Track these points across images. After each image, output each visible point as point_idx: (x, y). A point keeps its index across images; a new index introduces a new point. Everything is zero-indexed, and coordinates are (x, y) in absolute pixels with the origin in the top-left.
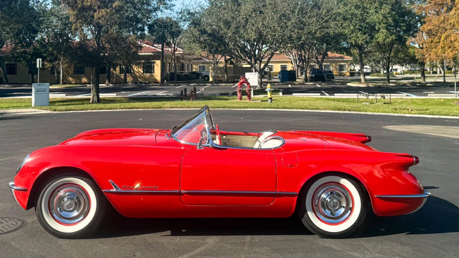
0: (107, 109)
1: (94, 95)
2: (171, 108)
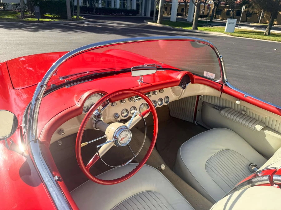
0: (263, 39)
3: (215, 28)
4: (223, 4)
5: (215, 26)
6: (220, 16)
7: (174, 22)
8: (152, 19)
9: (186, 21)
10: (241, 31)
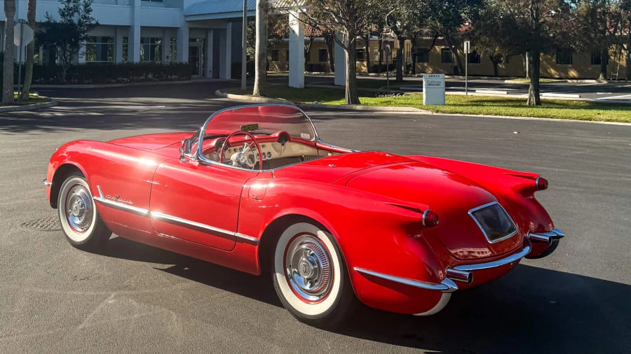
1: (531, 95)
2: (608, 121)
3: (409, 97)
4: (427, 34)
5: (409, 93)
6: (426, 64)
7: (301, 89)
8: (239, 85)
9: (333, 84)
10: (475, 99)
